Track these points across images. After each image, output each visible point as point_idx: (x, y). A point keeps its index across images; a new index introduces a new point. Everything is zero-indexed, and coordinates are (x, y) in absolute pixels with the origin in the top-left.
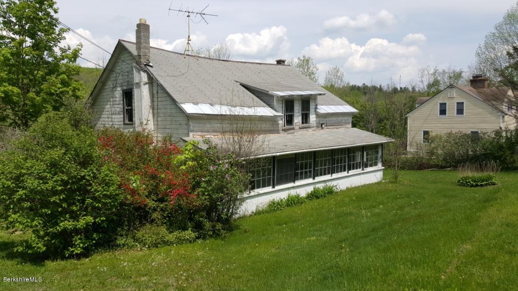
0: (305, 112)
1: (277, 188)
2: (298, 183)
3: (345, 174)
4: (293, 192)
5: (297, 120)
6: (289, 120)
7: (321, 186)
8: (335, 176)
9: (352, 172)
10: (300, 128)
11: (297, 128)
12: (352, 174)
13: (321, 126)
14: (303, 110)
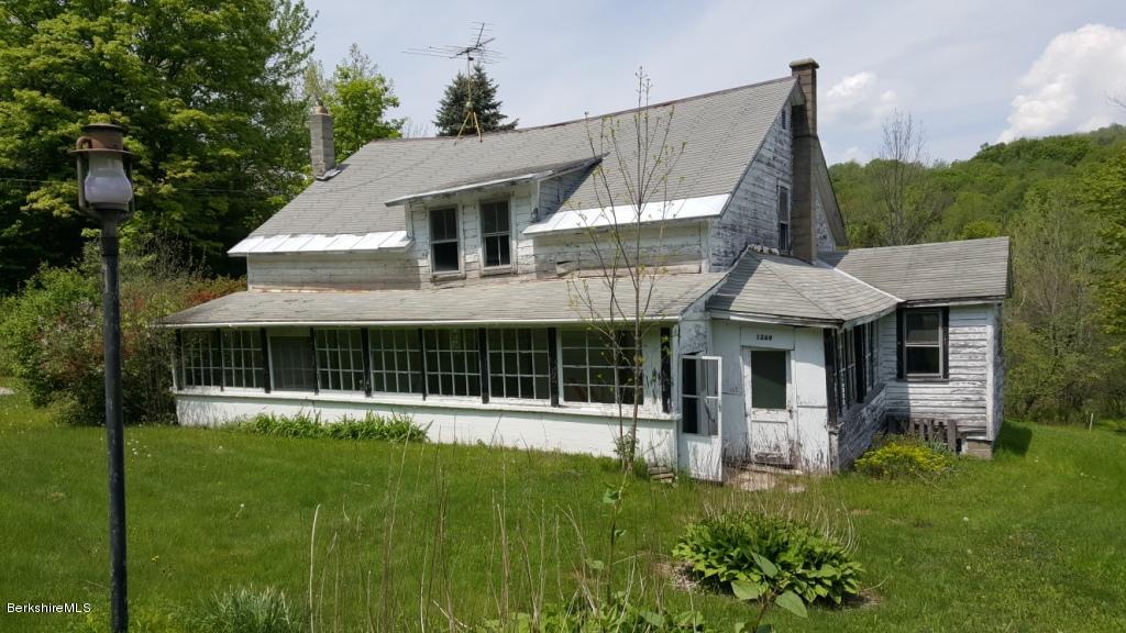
0: (498, 234)
1: (275, 394)
2: (324, 395)
3: (475, 402)
4: (309, 412)
5: (472, 254)
6: (446, 256)
7: (387, 416)
8: (434, 400)
9: (496, 403)
10: (484, 276)
11: (475, 274)
12: (499, 407)
13: (544, 271)
14: (486, 228)
